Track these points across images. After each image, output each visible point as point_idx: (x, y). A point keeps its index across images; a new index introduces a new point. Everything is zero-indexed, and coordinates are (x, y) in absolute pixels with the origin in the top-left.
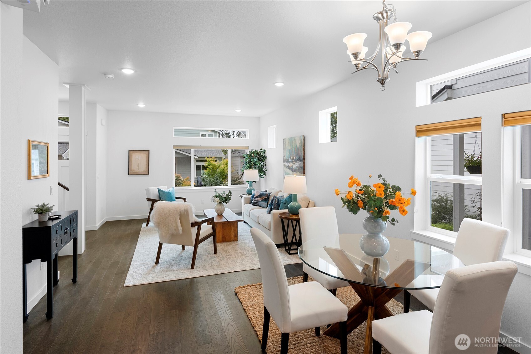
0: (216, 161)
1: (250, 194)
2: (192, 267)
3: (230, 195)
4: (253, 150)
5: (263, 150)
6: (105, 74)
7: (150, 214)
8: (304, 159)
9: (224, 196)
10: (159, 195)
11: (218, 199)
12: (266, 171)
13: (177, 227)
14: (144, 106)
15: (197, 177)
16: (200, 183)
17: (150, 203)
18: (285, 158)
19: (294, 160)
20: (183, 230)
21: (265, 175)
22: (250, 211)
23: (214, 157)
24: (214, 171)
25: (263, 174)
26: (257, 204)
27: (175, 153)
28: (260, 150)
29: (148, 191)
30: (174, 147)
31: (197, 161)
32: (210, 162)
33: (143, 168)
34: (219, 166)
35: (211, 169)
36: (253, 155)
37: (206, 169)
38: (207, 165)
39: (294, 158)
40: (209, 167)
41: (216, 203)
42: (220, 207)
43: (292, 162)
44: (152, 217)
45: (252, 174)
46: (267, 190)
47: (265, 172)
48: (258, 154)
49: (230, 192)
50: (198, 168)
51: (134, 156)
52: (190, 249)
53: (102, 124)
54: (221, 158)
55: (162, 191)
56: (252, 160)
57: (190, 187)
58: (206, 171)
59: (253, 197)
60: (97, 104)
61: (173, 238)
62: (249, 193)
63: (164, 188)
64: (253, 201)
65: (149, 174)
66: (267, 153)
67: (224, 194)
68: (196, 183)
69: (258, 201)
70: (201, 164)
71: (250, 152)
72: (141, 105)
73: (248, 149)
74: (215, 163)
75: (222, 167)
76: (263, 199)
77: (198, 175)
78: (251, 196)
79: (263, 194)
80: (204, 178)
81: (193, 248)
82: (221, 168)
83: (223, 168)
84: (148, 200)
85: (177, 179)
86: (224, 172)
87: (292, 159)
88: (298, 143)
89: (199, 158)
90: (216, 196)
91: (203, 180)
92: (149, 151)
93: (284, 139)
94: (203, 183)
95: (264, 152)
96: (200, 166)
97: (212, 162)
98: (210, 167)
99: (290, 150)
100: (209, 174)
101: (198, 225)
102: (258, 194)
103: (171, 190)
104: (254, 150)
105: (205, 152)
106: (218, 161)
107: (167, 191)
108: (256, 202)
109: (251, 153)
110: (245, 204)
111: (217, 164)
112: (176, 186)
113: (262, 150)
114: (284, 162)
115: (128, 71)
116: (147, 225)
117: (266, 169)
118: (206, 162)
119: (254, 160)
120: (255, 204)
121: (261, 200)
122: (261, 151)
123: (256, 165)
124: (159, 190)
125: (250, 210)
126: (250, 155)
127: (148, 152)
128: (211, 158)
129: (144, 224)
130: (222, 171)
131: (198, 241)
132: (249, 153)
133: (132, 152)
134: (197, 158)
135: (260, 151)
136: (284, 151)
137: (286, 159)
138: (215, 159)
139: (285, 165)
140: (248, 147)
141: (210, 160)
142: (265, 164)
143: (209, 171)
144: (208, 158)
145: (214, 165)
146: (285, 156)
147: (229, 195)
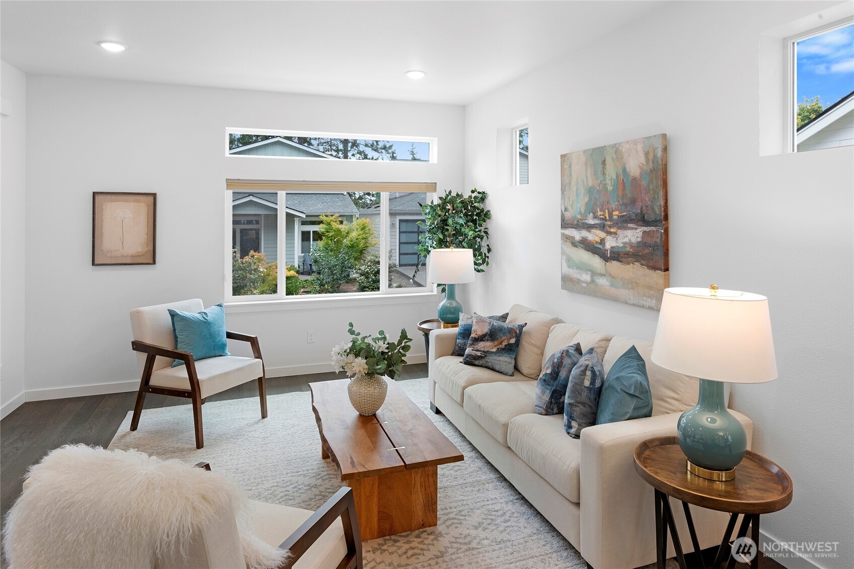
0: (341, 222)
1: (453, 322)
4: (450, 192)
5: (479, 193)
10: (174, 330)
12: (489, 250)
15: (303, 255)
16: (309, 266)
17: (143, 357)
18: (567, 215)
19: (611, 219)
21: (488, 264)
22: (464, 388)
24: (338, 242)
25: (481, 261)
28: (470, 194)
29: (136, 317)
30: (230, 183)
31: (304, 223)
32: (329, 224)
34: (348, 233)
35: (331, 240)
36: (449, 207)
38: (323, 230)
39: (611, 215)
40: (327, 234)
43: (602, 227)
46: (507, 314)
47: (487, 254)
49: (404, 336)
50: (305, 236)
54: (352, 216)
55: (184, 319)
56: (450, 221)
57: (273, 296)
58: (321, 244)
63: (190, 308)
64: (468, 351)
65: (154, 263)
67: (381, 343)
68: (301, 267)
69: (486, 353)
70: (311, 228)
71: (441, 198)
73: (435, 190)
74: (340, 226)
75: (354, 235)
76: (503, 346)
77: (305, 250)
78: (455, 330)
80: (316, 258)
82: (351, 236)
83: (357, 237)
84: (138, 346)
86: (357, 246)
87: (605, 219)
89: (306, 216)
91: (316, 261)
92: (154, 195)
93: (563, 156)
94: (314, 268)
95: (483, 197)
96: (310, 232)
98: (331, 234)
100: (327, 248)
102: (485, 329)
103: (212, 312)
104: (454, 194)
105: (319, 205)
106: (345, 222)
107: (199, 316)
108: (479, 354)
109: (444, 201)
111: (343, 228)
113: (475, 194)
116: (134, 426)
117: (488, 245)
118: (321, 226)
120: (477, 362)
121: (494, 350)
124: (173, 315)
125: (463, 384)
126: (443, 207)
127: (151, 199)
128: (332, 216)
130: (354, 243)
132: (437, 202)
134: (304, 216)
135: (470, 197)
136: (563, 193)
137: (575, 218)
138: (340, 219)
139: (566, 238)
140: (433, 187)
141: (329, 221)
142: (486, 233)
143: (327, 244)
144: (327, 216)
145: (339, 231)
146: (566, 210)
147: (403, 348)
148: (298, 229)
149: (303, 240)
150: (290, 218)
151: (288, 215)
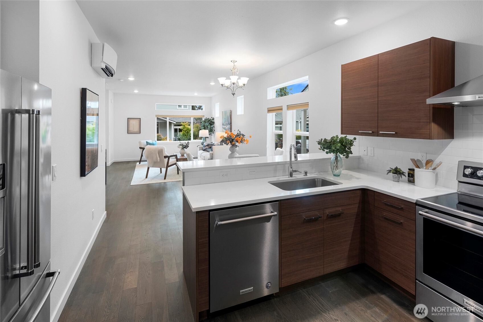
2: (165, 179)
3: (189, 144)
6: (119, 80)
7: (143, 152)
8: (231, 123)
9: (185, 145)
11: (181, 146)
12: (214, 131)
13: (157, 158)
14: (138, 91)
17: (142, 150)
20: (160, 160)
23: (187, 122)
26: (206, 150)
27: (157, 119)
29: (140, 143)
31: (175, 125)
33: (136, 129)
37: (182, 131)
38: (182, 128)
40: (183, 129)
41: (180, 149)
42: (183, 151)
43: (226, 125)
44: (144, 154)
45: (203, 133)
48: (210, 120)
50: (176, 130)
51: (131, 122)
52: (164, 170)
53: (111, 102)
58: (181, 133)
59: (204, 146)
60: (109, 91)
61: (155, 164)
62: (202, 144)
66: (215, 119)
69: (206, 148)
70: (178, 127)
71: (204, 119)
72: (136, 91)
73: (204, 117)
79: (209, 144)
80: (179, 138)
81: (166, 169)
84: (140, 148)
85: (158, 137)
88: (228, 114)
90: (180, 145)
92: (140, 119)
95: (213, 119)
96: (177, 129)
97: (186, 126)
98: (185, 130)
99: (225, 118)
101: (169, 157)
104: (207, 118)
110: (199, 150)
112: (157, 140)
114: (222, 125)
115: (131, 79)
116: (140, 163)
118: (181, 126)
119: (207, 124)
122: (211, 118)
123: (208, 127)
127: (139, 119)
129: (138, 163)
131: (168, 166)
133: (130, 119)
134: (175, 123)
138: (189, 124)
139: (223, 127)
140: (204, 116)
143: (184, 133)
144: (183, 123)
148: (173, 128)
149: (175, 132)
150: (170, 123)
151: (169, 122)
